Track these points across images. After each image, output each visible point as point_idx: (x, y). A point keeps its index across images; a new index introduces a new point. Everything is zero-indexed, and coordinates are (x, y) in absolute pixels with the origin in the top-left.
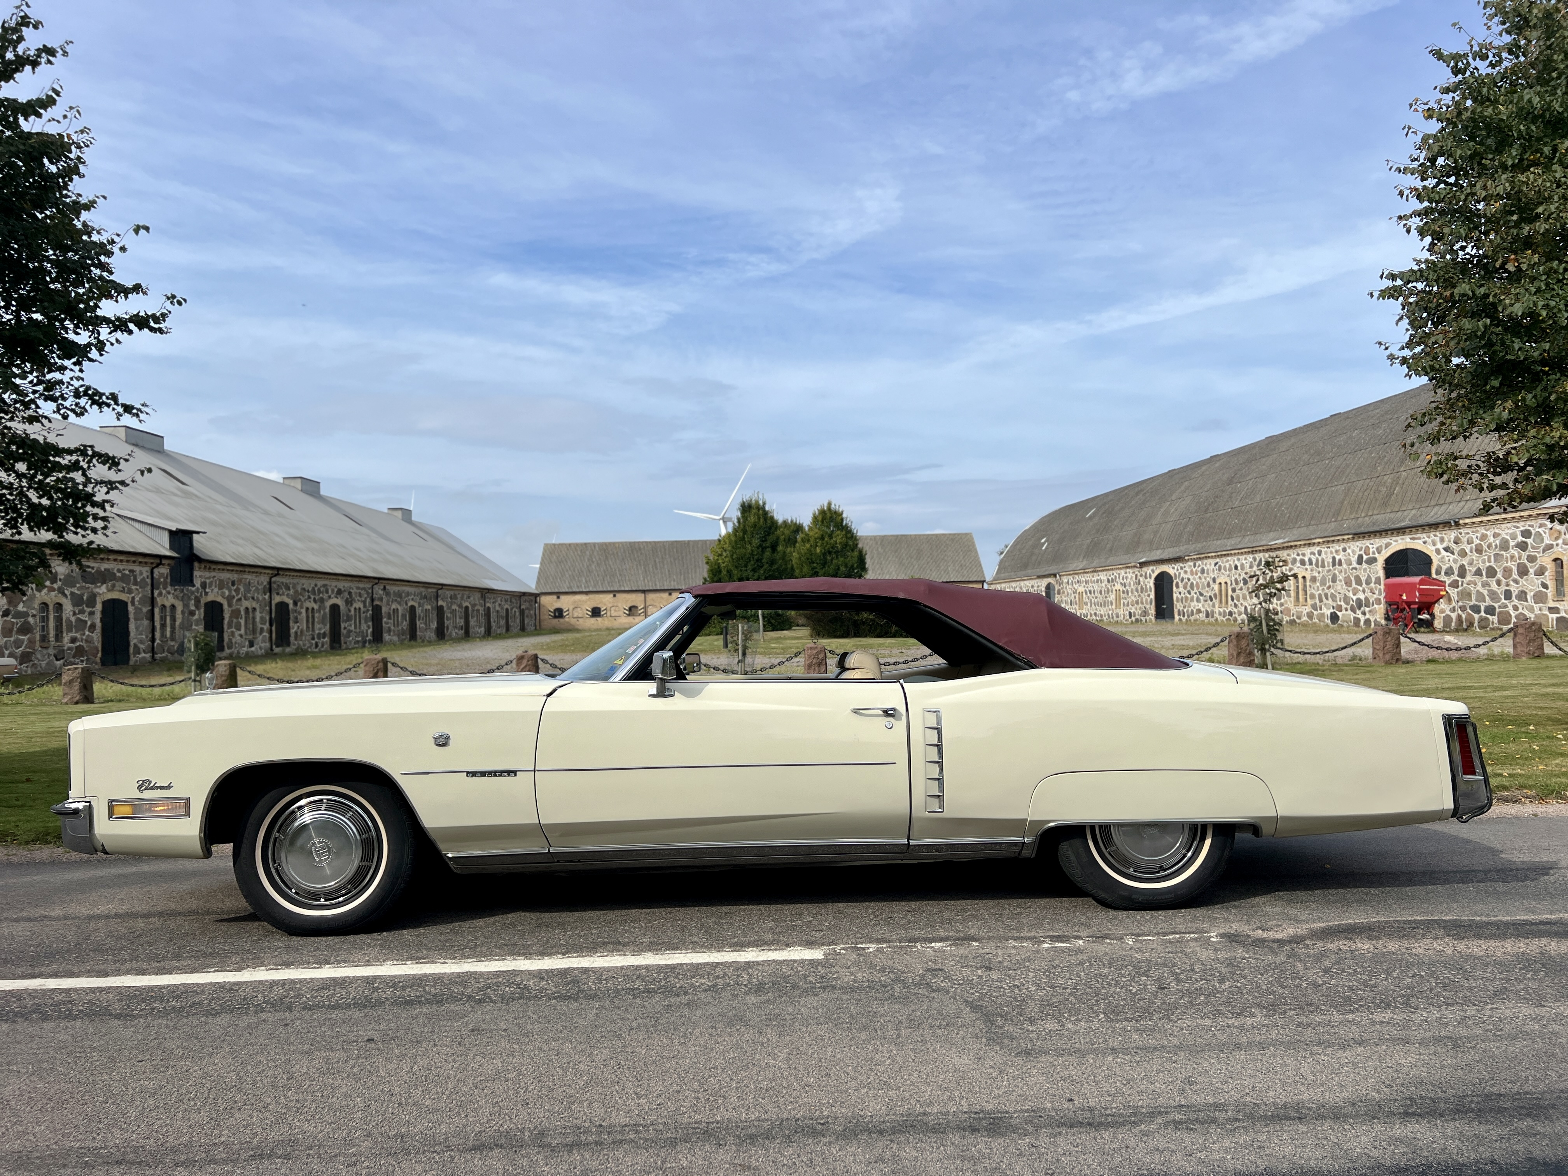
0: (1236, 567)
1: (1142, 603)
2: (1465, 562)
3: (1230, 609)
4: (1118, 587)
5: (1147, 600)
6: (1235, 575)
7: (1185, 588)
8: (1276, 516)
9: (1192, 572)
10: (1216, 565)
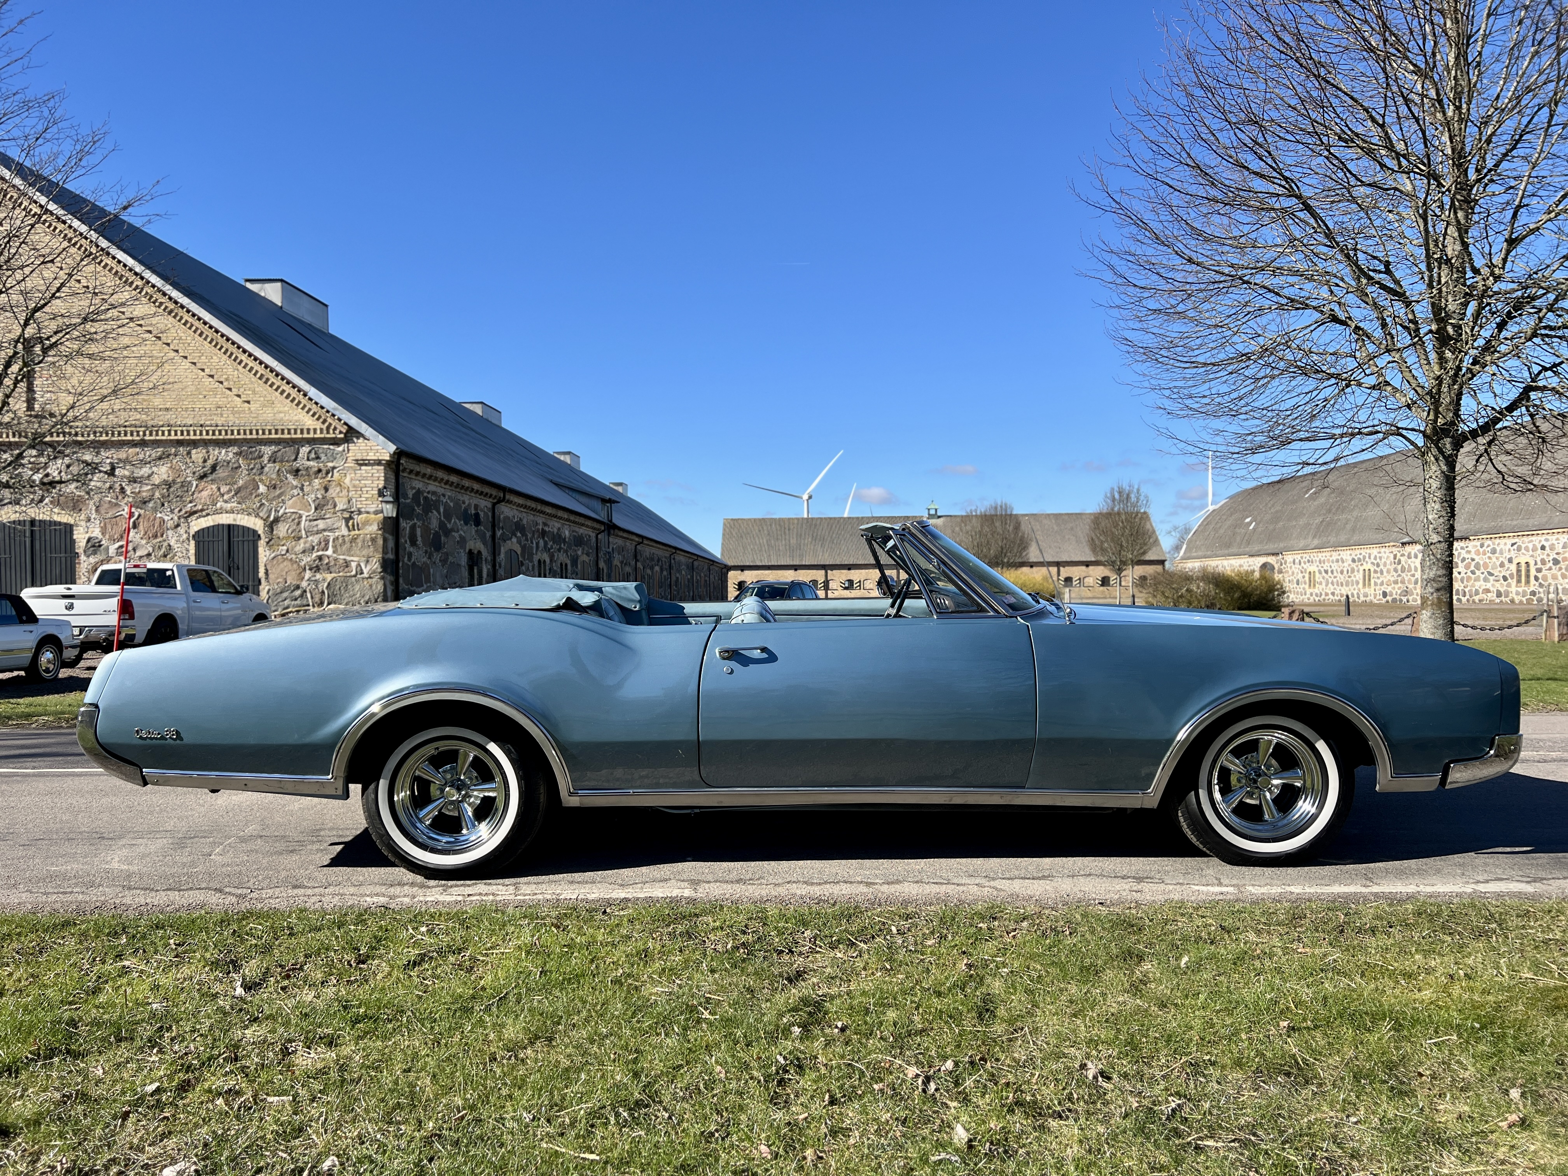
0: (1543, 548)
1: (1403, 582)
3: (1532, 588)
4: (1367, 567)
5: (1409, 581)
6: (1540, 555)
7: (1467, 567)
9: (1478, 553)
10: (1513, 545)
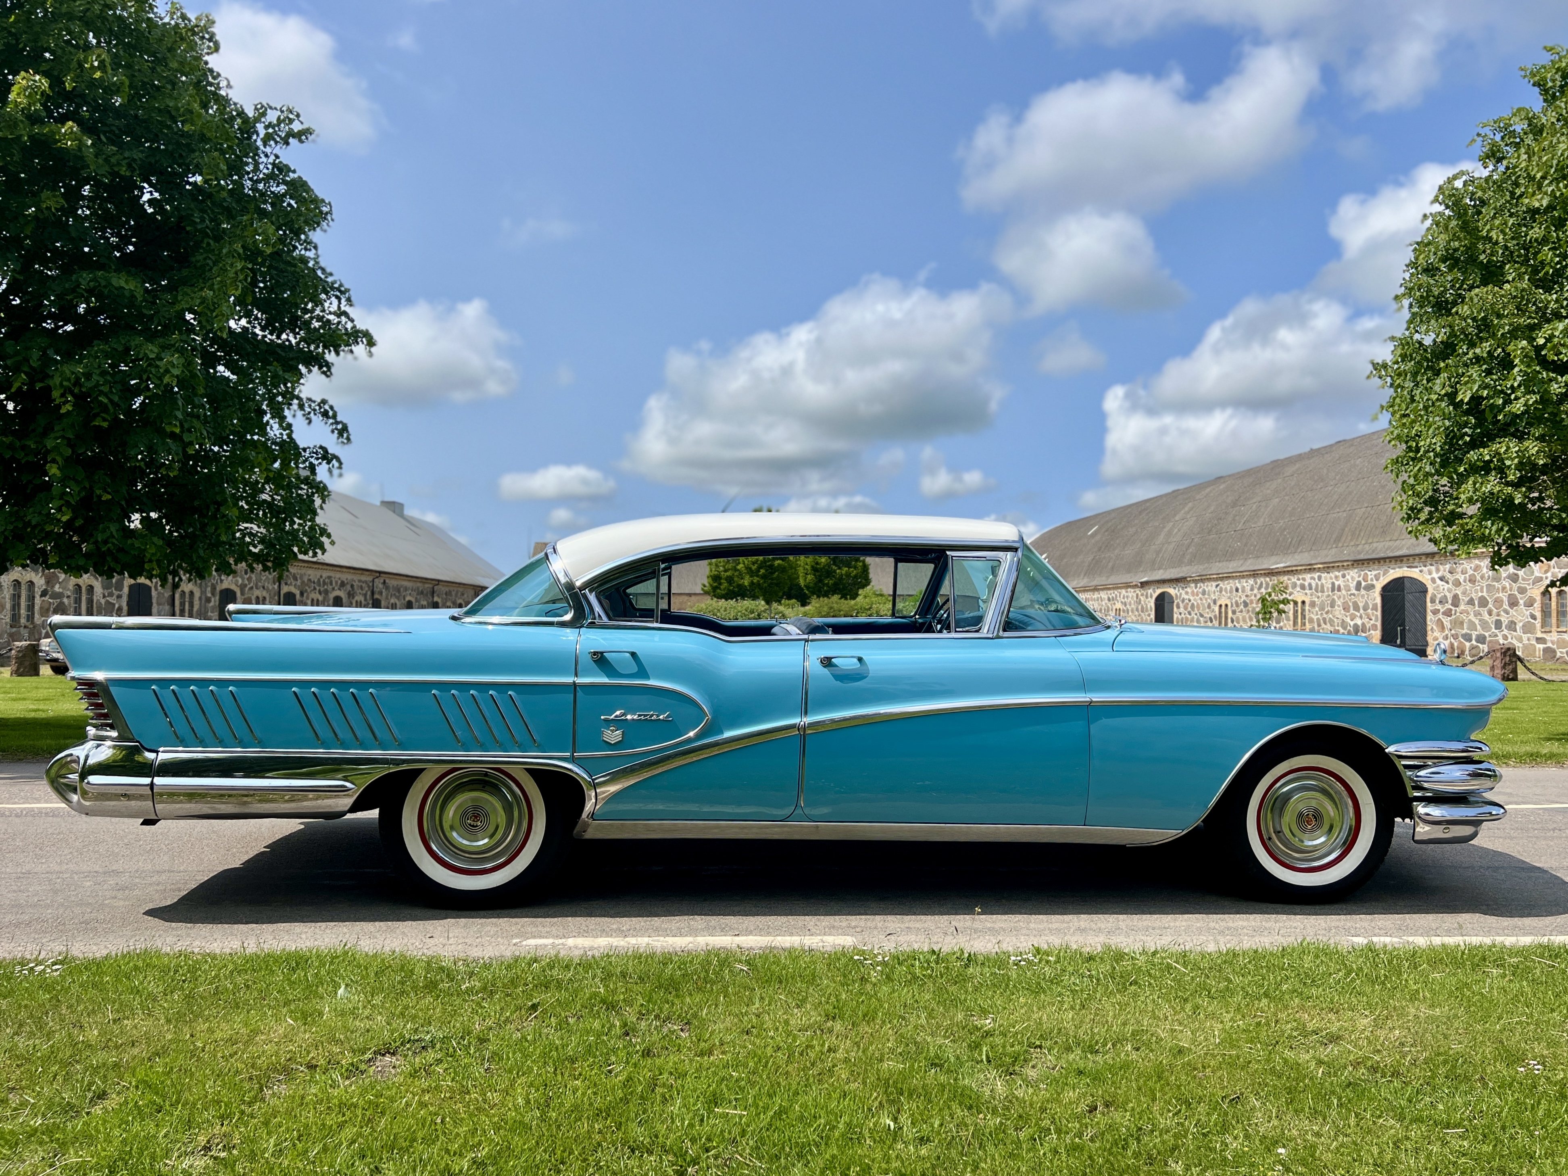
0: (1237, 590)
2: (1459, 591)
4: (1119, 606)
6: (1235, 597)
7: (1186, 608)
8: (1278, 541)
9: (1193, 594)
10: (1217, 586)
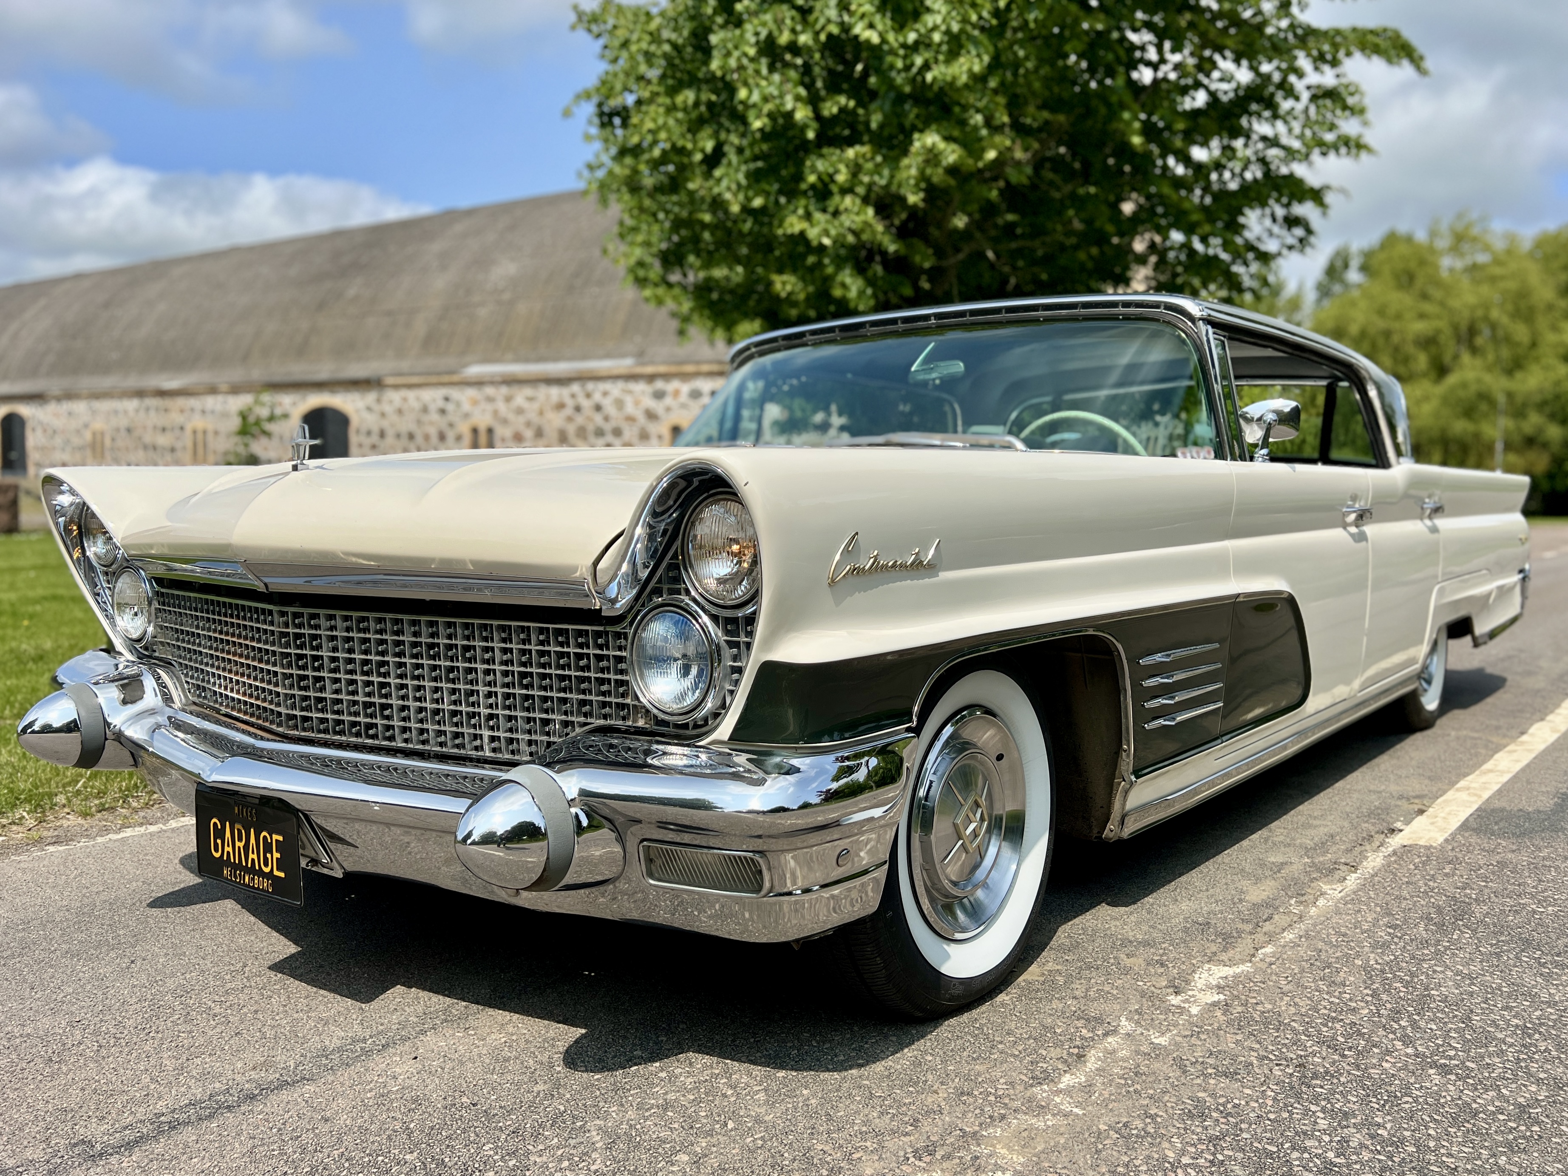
0: (116, 412)
2: (385, 424)
8: (169, 356)
9: (54, 415)
10: (90, 406)
